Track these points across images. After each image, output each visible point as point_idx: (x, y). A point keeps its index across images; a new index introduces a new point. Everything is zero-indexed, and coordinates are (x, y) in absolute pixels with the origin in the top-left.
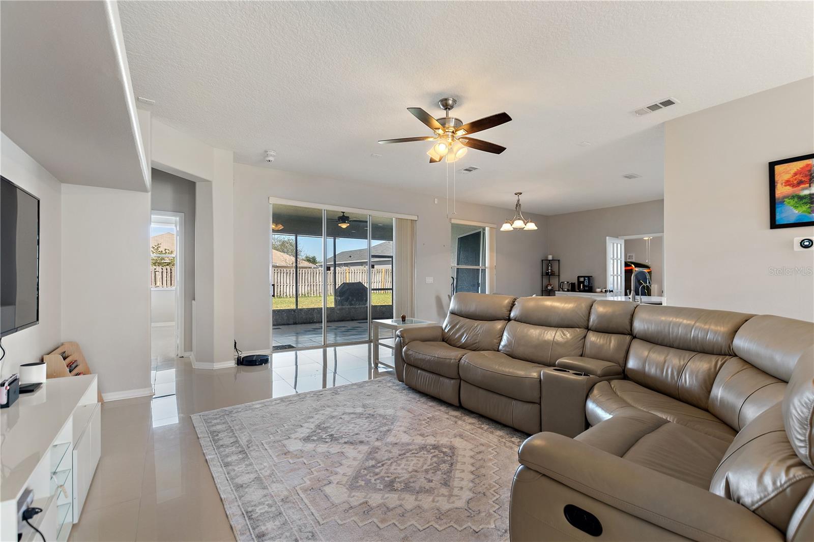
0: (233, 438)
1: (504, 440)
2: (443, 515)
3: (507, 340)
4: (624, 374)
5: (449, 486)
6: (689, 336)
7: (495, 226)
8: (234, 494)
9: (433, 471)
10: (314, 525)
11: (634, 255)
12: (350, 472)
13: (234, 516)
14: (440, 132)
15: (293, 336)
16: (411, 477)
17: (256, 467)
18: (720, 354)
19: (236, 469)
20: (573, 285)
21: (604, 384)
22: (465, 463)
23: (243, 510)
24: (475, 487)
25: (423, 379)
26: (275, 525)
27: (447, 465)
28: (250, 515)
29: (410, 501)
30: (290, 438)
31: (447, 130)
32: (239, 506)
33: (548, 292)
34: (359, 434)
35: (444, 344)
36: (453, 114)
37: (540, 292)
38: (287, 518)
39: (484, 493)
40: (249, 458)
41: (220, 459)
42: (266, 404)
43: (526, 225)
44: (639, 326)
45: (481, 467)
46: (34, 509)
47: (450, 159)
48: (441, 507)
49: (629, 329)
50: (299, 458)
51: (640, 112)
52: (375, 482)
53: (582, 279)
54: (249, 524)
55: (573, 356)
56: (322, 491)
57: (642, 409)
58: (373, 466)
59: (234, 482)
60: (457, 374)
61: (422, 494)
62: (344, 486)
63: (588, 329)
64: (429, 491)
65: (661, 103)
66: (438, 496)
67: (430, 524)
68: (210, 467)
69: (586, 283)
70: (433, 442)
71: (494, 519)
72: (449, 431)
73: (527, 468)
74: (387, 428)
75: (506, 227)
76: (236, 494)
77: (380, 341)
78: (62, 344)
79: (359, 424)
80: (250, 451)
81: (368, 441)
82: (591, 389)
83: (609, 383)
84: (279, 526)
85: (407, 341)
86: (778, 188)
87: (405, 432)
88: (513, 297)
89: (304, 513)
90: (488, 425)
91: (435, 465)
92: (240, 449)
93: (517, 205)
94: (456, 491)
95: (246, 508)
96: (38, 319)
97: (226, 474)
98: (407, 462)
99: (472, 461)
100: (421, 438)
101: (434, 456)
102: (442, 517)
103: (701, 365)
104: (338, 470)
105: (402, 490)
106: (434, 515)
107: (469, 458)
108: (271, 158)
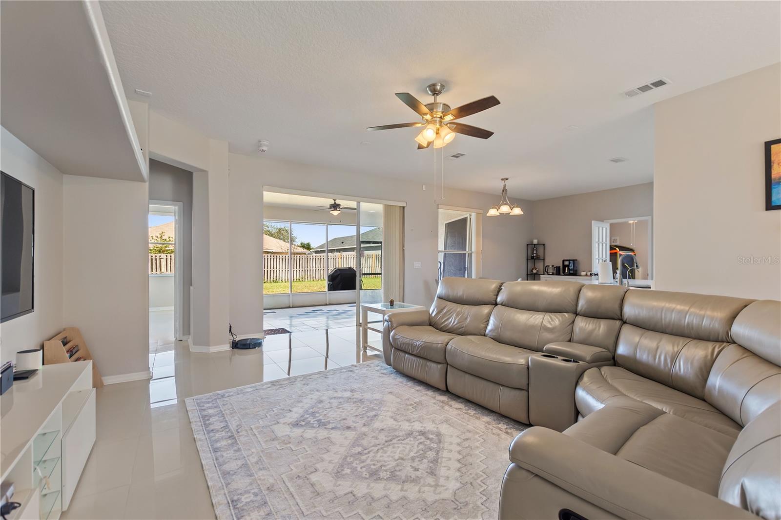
0: (223, 423)
1: (491, 427)
2: (429, 506)
3: (494, 325)
4: (614, 361)
5: (435, 475)
6: (683, 321)
7: (481, 211)
8: (220, 481)
9: (419, 459)
10: (298, 516)
11: (618, 238)
12: (337, 459)
13: (219, 505)
14: (428, 117)
15: (286, 319)
16: (398, 465)
17: (244, 453)
18: (717, 340)
19: (224, 454)
20: (558, 268)
21: (594, 370)
22: (451, 451)
23: (229, 499)
24: (461, 476)
25: (410, 363)
26: (260, 516)
27: (433, 453)
28: (235, 504)
29: (395, 492)
30: (278, 423)
31: (435, 116)
32: (225, 494)
33: (532, 276)
34: (347, 419)
35: (431, 328)
36: (441, 99)
37: (525, 276)
38: (271, 508)
39: (471, 483)
40: (238, 444)
41: (209, 444)
42: (258, 387)
43: (512, 210)
44: (629, 311)
45: (468, 454)
46: (12, 503)
47: (438, 144)
48: (427, 498)
49: (619, 315)
50: (286, 444)
51: (630, 94)
52: (360, 470)
53: (567, 263)
54: (233, 514)
55: (562, 341)
56: (308, 479)
57: (635, 398)
58: (359, 453)
59: (222, 469)
60: (444, 359)
61: (408, 483)
62: (331, 474)
63: (576, 314)
64: (416, 481)
65: (652, 84)
66: (424, 485)
67: (416, 516)
68: (200, 452)
69: (571, 267)
70: (420, 429)
71: (481, 512)
72: (435, 417)
73: (519, 467)
74: (374, 413)
75: (493, 212)
76: (223, 482)
77: (369, 325)
78: (64, 330)
79: (346, 410)
80: (240, 436)
81: (355, 427)
82: (580, 376)
83: (600, 370)
84: (264, 517)
85: (395, 325)
86: (774, 169)
87: (392, 417)
88: (500, 281)
89: (288, 503)
90: (475, 410)
91: (422, 452)
92: (229, 434)
93: (503, 191)
94: (442, 481)
95: (232, 496)
96: (33, 307)
97: (215, 459)
98: (393, 450)
99: (459, 448)
100: (407, 424)
101: (421, 443)
102: (428, 509)
103: (697, 352)
104: (325, 456)
105: (387, 479)
106: (420, 507)
107: (455, 445)
108: (264, 148)
